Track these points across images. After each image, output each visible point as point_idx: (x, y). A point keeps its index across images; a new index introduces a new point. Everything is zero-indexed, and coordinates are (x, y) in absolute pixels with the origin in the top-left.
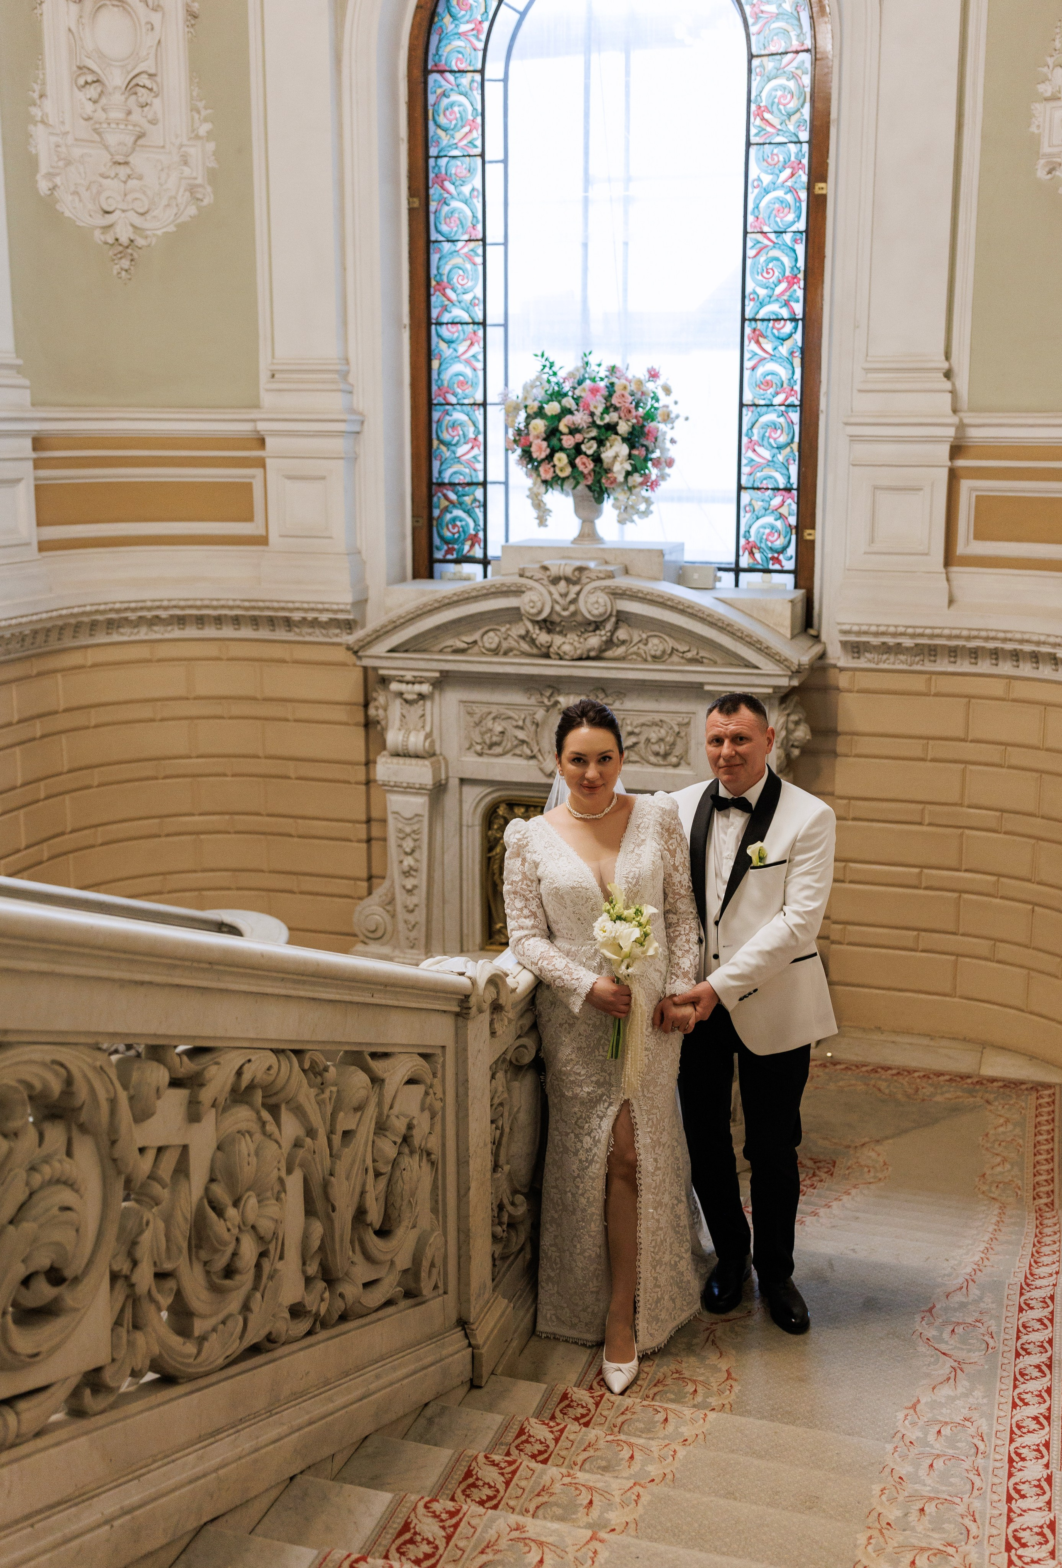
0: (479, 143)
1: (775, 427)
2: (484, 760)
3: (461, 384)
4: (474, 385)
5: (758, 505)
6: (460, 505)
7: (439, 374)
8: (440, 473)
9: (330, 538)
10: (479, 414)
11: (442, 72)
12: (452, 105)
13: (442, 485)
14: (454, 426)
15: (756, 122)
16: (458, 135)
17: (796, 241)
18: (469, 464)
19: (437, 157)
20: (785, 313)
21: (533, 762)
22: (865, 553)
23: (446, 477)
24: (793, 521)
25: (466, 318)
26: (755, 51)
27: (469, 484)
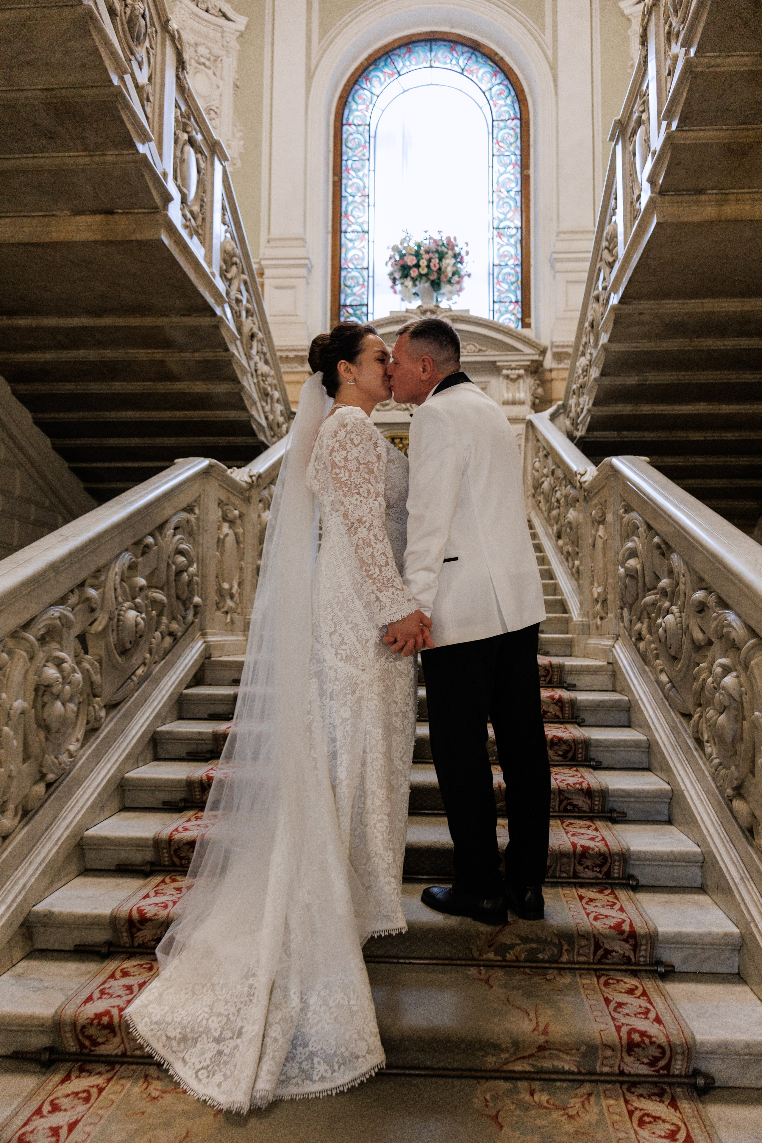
0: (367, 154)
1: (509, 274)
2: (381, 413)
3: (356, 259)
4: (363, 259)
5: (503, 309)
6: (355, 315)
7: (346, 254)
8: (345, 300)
9: (297, 315)
10: (365, 273)
11: (349, 125)
12: (354, 139)
13: (345, 306)
14: (352, 278)
15: (496, 146)
16: (357, 151)
17: (516, 195)
18: (360, 296)
19: (346, 161)
20: (512, 225)
21: (407, 412)
22: (565, 311)
23: (348, 303)
24: (519, 316)
25: (360, 229)
26: (494, 118)
27: (361, 305)
